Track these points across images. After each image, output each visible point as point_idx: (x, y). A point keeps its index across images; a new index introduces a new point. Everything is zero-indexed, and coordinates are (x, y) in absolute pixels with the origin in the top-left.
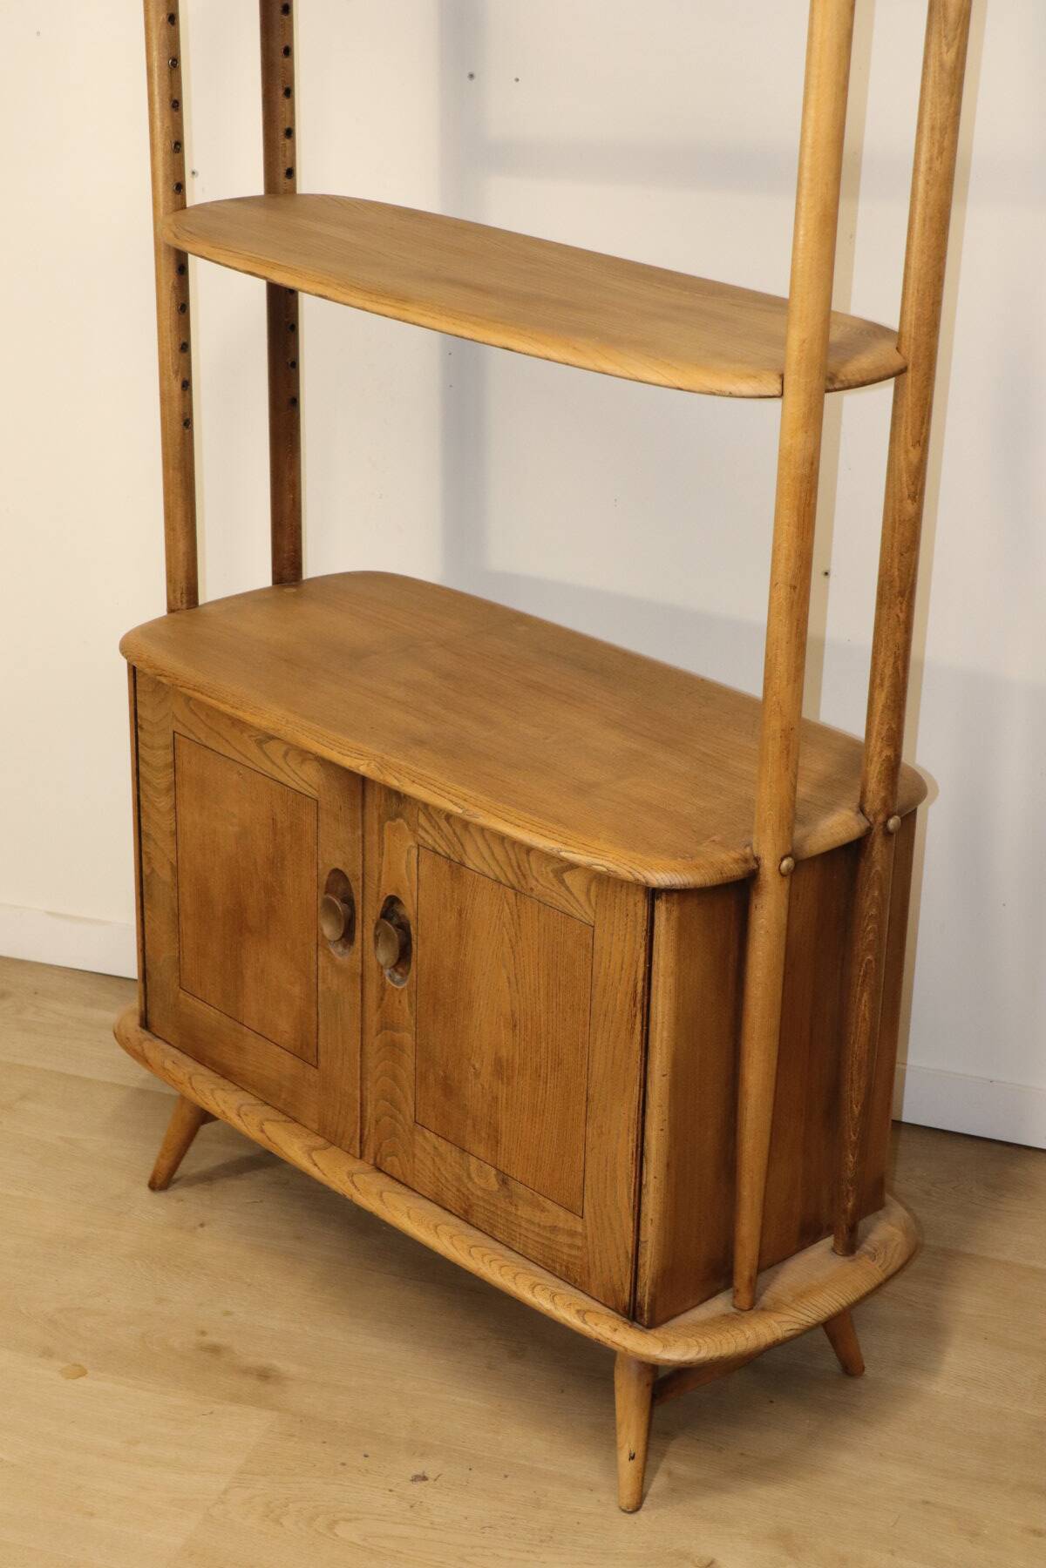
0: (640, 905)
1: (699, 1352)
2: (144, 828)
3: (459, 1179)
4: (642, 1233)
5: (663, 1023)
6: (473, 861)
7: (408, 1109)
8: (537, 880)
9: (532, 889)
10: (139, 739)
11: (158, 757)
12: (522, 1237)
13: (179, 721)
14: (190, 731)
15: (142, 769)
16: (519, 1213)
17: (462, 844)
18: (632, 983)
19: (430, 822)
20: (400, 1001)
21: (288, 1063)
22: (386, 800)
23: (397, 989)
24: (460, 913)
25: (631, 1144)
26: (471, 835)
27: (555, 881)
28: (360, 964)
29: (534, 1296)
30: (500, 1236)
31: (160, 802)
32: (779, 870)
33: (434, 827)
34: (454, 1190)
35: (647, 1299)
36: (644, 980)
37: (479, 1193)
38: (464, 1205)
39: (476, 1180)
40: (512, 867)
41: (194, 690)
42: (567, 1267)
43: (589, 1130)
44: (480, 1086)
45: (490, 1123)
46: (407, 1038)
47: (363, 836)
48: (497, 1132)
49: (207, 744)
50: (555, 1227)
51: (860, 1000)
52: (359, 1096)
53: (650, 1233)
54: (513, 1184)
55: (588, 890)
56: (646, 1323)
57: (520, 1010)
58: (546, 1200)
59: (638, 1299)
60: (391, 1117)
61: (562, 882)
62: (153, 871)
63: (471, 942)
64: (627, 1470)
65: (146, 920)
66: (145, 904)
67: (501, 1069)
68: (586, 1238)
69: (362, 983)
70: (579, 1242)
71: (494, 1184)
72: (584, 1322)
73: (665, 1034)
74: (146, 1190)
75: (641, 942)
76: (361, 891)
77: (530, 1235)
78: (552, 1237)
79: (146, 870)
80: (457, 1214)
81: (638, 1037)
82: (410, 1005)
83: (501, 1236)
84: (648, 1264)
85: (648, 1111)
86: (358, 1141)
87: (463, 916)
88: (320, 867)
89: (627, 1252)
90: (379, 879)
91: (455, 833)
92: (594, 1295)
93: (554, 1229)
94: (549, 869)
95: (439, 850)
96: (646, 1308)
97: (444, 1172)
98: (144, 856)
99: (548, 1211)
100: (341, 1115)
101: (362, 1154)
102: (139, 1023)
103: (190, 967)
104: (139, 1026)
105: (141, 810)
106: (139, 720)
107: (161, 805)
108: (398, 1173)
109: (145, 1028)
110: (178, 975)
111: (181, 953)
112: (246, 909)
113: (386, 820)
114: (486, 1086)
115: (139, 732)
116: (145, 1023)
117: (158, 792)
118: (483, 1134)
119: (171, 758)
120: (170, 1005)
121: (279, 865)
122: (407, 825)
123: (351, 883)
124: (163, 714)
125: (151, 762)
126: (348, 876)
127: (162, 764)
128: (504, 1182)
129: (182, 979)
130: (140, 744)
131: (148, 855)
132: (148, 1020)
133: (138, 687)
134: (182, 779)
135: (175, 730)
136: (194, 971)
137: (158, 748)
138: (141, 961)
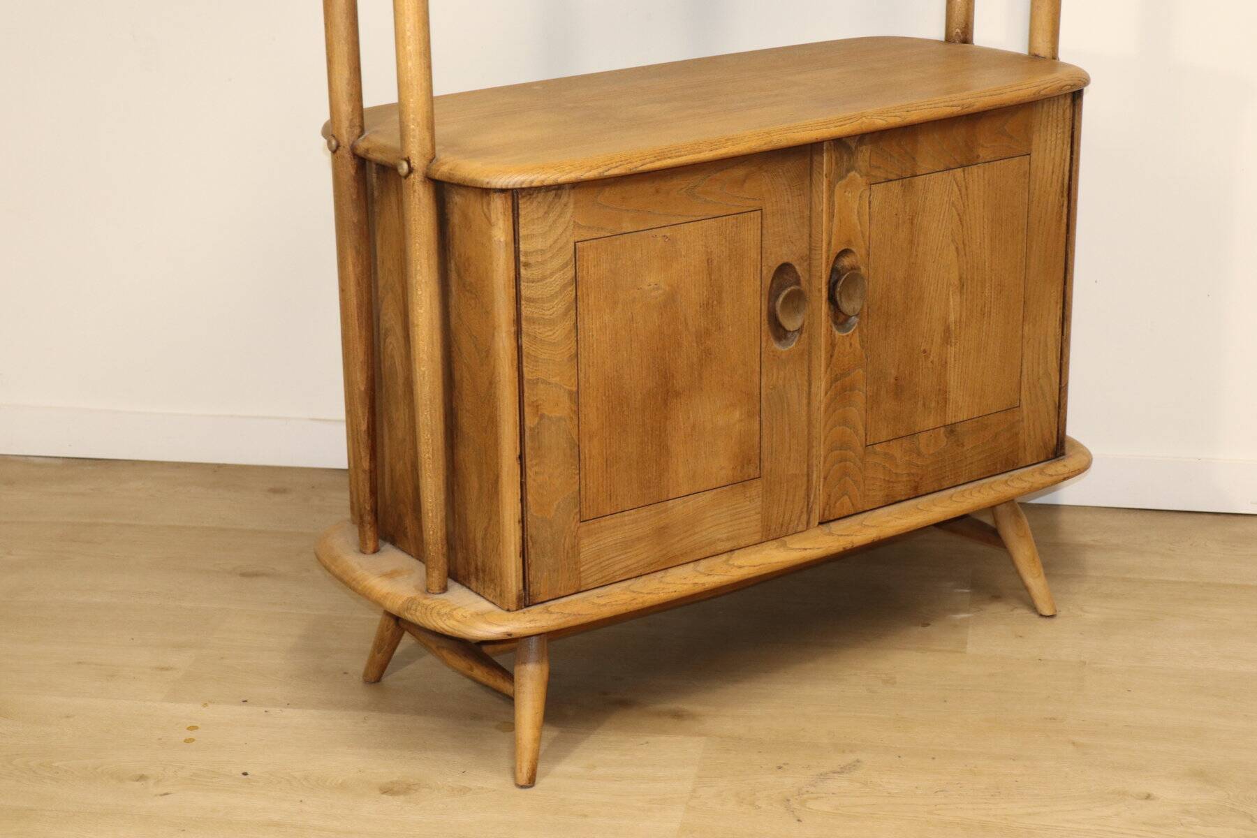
2: (528, 376)
3: (908, 465)
8: (982, 146)
9: (978, 157)
10: (523, 279)
11: (549, 285)
12: (968, 467)
13: (582, 227)
14: (599, 229)
15: (527, 311)
16: (964, 448)
17: (913, 158)
18: (1060, 180)
19: (883, 157)
20: (851, 345)
22: (837, 164)
23: (848, 336)
27: (997, 137)
28: (808, 341)
30: (946, 485)
33: (886, 160)
34: (905, 478)
36: (1069, 171)
37: (929, 461)
38: (913, 484)
39: (926, 452)
40: (960, 148)
42: (1006, 459)
44: (929, 365)
45: (939, 390)
46: (858, 375)
48: (946, 393)
50: (997, 434)
54: (959, 428)
55: (1026, 126)
57: (967, 269)
58: (990, 417)
60: (841, 461)
61: (1004, 133)
63: (922, 241)
65: (529, 481)
67: (947, 336)
68: (1023, 420)
71: (943, 441)
75: (1068, 140)
77: (974, 460)
78: (994, 445)
81: (1064, 221)
83: (948, 482)
86: (806, 513)
87: (915, 221)
91: (906, 152)
92: (1029, 462)
93: (995, 437)
95: (891, 177)
98: (527, 409)
99: (991, 425)
100: (788, 502)
101: (808, 523)
102: (513, 607)
103: (595, 490)
104: (517, 610)
105: (524, 358)
106: (522, 259)
107: (556, 335)
108: (848, 508)
109: (526, 606)
110: (577, 510)
111: (583, 482)
112: (673, 376)
113: (837, 182)
114: (936, 360)
115: (523, 271)
116: (526, 600)
117: (552, 322)
118: (933, 404)
119: (571, 274)
120: (566, 551)
121: (715, 302)
122: (858, 173)
123: (797, 268)
124: (559, 231)
125: (540, 296)
126: (794, 263)
127: (558, 289)
128: (952, 431)
129: (583, 510)
130: (523, 285)
131: (535, 404)
132: (531, 594)
133: (522, 221)
134: (587, 289)
135: (577, 239)
136: (601, 489)
137: (552, 274)
138: (518, 534)
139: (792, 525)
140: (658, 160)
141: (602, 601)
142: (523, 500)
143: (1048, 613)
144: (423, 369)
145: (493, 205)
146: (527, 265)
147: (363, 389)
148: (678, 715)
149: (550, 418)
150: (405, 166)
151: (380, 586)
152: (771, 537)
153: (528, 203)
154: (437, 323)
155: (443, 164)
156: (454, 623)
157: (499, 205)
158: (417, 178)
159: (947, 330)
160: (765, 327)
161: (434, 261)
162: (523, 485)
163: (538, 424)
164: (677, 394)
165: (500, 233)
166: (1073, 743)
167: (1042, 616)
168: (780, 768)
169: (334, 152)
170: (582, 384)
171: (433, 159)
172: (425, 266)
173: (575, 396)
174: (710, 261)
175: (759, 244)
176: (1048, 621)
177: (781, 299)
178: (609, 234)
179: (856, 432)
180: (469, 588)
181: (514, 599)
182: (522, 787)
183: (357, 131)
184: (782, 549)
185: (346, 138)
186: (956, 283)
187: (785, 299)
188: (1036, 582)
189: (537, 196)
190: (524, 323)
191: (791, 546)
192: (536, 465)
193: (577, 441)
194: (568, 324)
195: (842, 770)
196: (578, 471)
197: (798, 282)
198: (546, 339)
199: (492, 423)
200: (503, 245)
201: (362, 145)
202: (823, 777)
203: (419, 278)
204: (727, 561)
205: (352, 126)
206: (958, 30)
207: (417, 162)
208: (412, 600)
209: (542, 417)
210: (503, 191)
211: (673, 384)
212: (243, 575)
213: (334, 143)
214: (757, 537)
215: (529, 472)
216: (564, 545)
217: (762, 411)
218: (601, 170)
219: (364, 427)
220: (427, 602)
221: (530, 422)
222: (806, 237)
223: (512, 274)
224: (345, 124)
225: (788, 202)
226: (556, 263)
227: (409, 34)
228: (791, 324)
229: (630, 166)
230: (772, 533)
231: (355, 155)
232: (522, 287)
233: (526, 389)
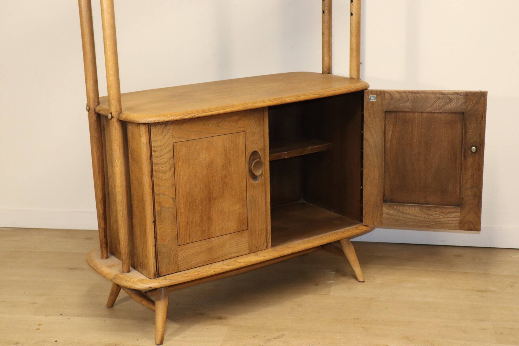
2: (156, 192)
10: (153, 156)
11: (164, 158)
13: (176, 137)
14: (182, 138)
49: (191, 139)
66: (157, 224)
98: (156, 204)
100: (259, 239)
101: (267, 247)
102: (153, 277)
103: (183, 234)
104: (154, 278)
105: (154, 185)
106: (153, 149)
107: (167, 177)
109: (158, 277)
110: (177, 241)
111: (179, 231)
112: (212, 192)
115: (153, 153)
116: (158, 275)
117: (165, 172)
119: (172, 154)
120: (172, 257)
121: (228, 165)
123: (259, 152)
124: (167, 139)
125: (160, 163)
126: (258, 151)
127: (167, 160)
129: (179, 241)
130: (153, 158)
131: (159, 202)
132: (159, 272)
133: (152, 135)
134: (178, 160)
135: (174, 142)
136: (186, 234)
137: (164, 154)
138: (154, 250)
139: (260, 247)
140: (203, 113)
141: (186, 275)
142: (155, 238)
143: (361, 280)
144: (119, 190)
145: (141, 129)
146: (154, 151)
147: (100, 198)
148: (220, 318)
149: (165, 207)
150: (110, 115)
151: (106, 270)
152: (252, 252)
153: (155, 128)
154: (123, 173)
155: (124, 115)
156: (131, 284)
157: (143, 129)
158: (114, 120)
160: (248, 174)
161: (122, 150)
162: (155, 232)
163: (160, 209)
164: (215, 199)
165: (144, 139)
166: (363, 327)
167: (359, 282)
168: (254, 337)
169: (88, 111)
170: (177, 194)
171: (120, 113)
172: (118, 152)
173: (175, 199)
174: (225, 150)
175: (244, 144)
176: (362, 283)
177: (253, 164)
178: (186, 140)
180: (138, 271)
181: (153, 275)
182: (158, 345)
183: (96, 104)
184: (256, 256)
185: (92, 106)
187: (254, 164)
188: (357, 269)
189: (158, 126)
190: (154, 172)
191: (260, 255)
192: (160, 225)
193: (176, 216)
194: (171, 173)
195: (277, 338)
196: (176, 227)
197: (260, 158)
198: (163, 178)
199: (143, 209)
200: (145, 144)
201: (98, 108)
202: (270, 340)
203: (116, 156)
204: (235, 260)
205: (94, 102)
206: (326, 69)
207: (115, 114)
208: (116, 275)
209: (162, 207)
210: (145, 124)
211: (213, 195)
212: (70, 269)
213: (88, 108)
214: (247, 252)
215: (158, 227)
216: (172, 254)
217: (248, 205)
218: (181, 117)
219: (101, 212)
220: (122, 276)
221: (156, 209)
222: (262, 142)
223: (149, 154)
224: (92, 101)
225: (255, 129)
226: (166, 150)
227: (110, 68)
228: (258, 173)
229: (192, 115)
230: (253, 250)
231: (96, 113)
232: (153, 159)
233: (155, 197)
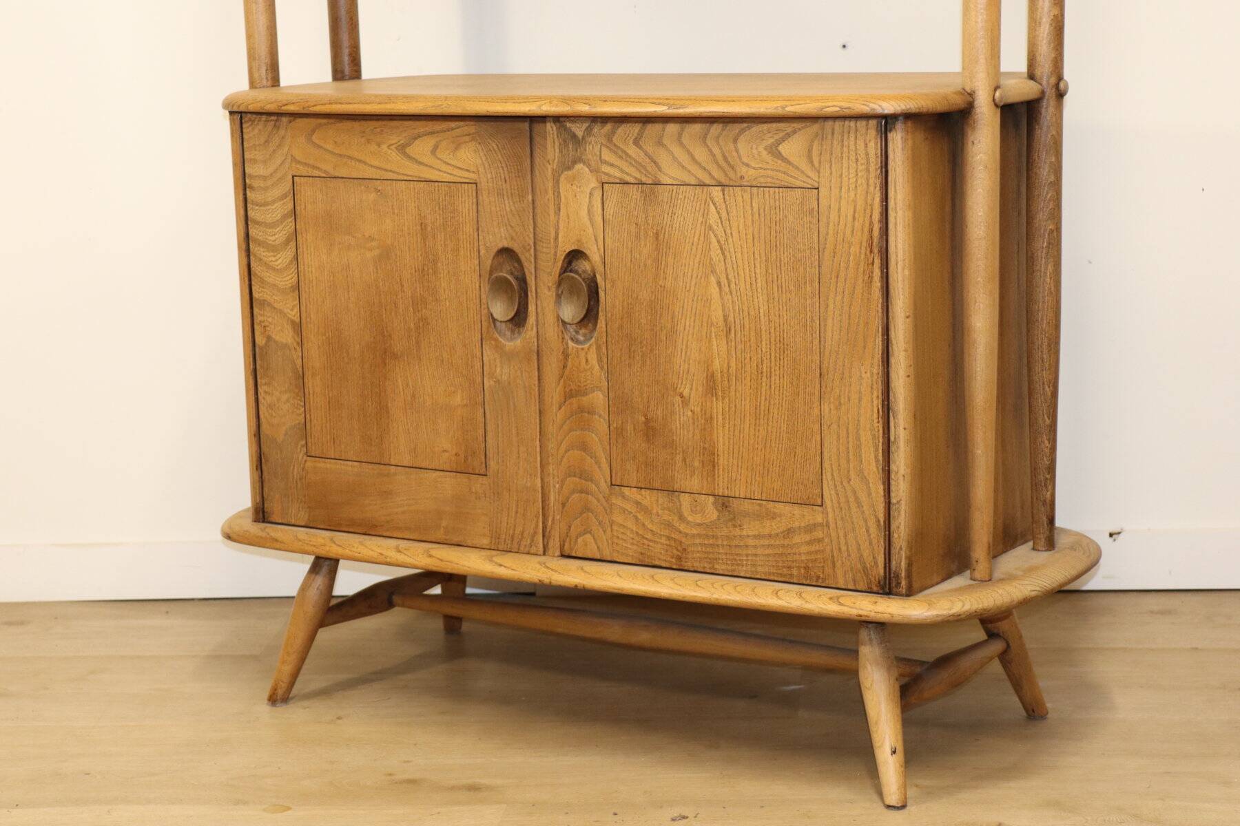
0: (872, 145)
1: (963, 606)
2: (255, 295)
3: (669, 525)
4: (893, 495)
5: (904, 260)
6: (671, 173)
7: (602, 477)
8: (748, 165)
9: (742, 177)
10: (249, 200)
11: (272, 211)
12: (750, 558)
13: (299, 162)
14: (314, 167)
15: (252, 232)
16: (745, 533)
17: (655, 162)
18: (866, 230)
19: (615, 153)
20: (587, 361)
21: (449, 485)
22: (561, 151)
23: (583, 349)
24: (657, 235)
25: (875, 402)
26: (667, 149)
27: (769, 158)
28: (535, 340)
29: (780, 599)
30: (720, 568)
31: (277, 260)
32: (994, 100)
33: (621, 157)
34: (663, 540)
35: (903, 564)
36: (880, 221)
37: (694, 531)
38: (675, 551)
39: (690, 518)
40: (717, 163)
41: (330, 104)
42: (807, 568)
43: (825, 407)
44: (690, 413)
45: (704, 448)
46: (598, 399)
47: (533, 201)
48: (713, 454)
49: (336, 174)
50: (789, 529)
51: (1045, 273)
52: (539, 485)
53: (902, 489)
54: (735, 504)
55: (810, 151)
56: (904, 591)
57: (734, 311)
58: (777, 505)
59: (893, 568)
60: (581, 492)
61: (779, 156)
62: (269, 338)
63: (670, 260)
64: (889, 765)
65: (260, 398)
66: (259, 380)
67: (711, 386)
68: (828, 525)
69: (538, 360)
70: (819, 534)
71: (712, 514)
72: (840, 604)
73: (907, 272)
74: (264, 708)
75: (875, 181)
76: (533, 260)
77: (759, 551)
78: (786, 542)
79: (260, 340)
80: (668, 565)
81: (877, 283)
82: (600, 360)
83: (724, 567)
84: (902, 527)
85: (892, 360)
86: (541, 536)
87: (661, 237)
88: (482, 252)
89: (879, 521)
90: (556, 238)
91: (646, 154)
92: (841, 585)
93: (789, 532)
94: (761, 148)
95: (628, 179)
96: (903, 575)
97: (650, 526)
98: (256, 327)
99: (780, 516)
100: (518, 515)
101: (545, 548)
102: (253, 518)
103: (319, 428)
106: (247, 181)
108: (592, 551)
109: (263, 522)
110: (304, 442)
111: (308, 416)
112: (390, 336)
113: (562, 172)
114: (698, 409)
115: (248, 193)
116: (261, 514)
117: (274, 249)
118: (696, 464)
119: (291, 206)
120: (295, 480)
121: (430, 271)
122: (588, 167)
123: (520, 255)
124: (279, 161)
125: (264, 220)
126: (516, 250)
127: (278, 217)
128: (725, 506)
129: (309, 444)
130: (250, 206)
131: (263, 324)
132: (266, 510)
133: (246, 144)
134: (305, 224)
135: (295, 174)
136: (325, 430)
137: (274, 202)
138: (254, 447)
139: (523, 543)
142: (257, 415)
146: (251, 187)
149: (276, 342)
152: (500, 547)
153: (251, 128)
159: (711, 377)
162: (257, 401)
163: (266, 344)
164: (395, 357)
170: (303, 317)
173: (298, 328)
175: (475, 220)
178: (324, 175)
179: (598, 463)
186: (720, 324)
189: (259, 124)
192: (265, 384)
193: (301, 373)
194: (289, 254)
196: (303, 404)
198: (271, 264)
211: (391, 345)
214: (488, 542)
215: (261, 391)
216: (293, 473)
217: (486, 403)
222: (528, 225)
223: (241, 194)
225: (505, 181)
226: (276, 192)
230: (501, 544)
232: (249, 208)
233: (256, 307)
